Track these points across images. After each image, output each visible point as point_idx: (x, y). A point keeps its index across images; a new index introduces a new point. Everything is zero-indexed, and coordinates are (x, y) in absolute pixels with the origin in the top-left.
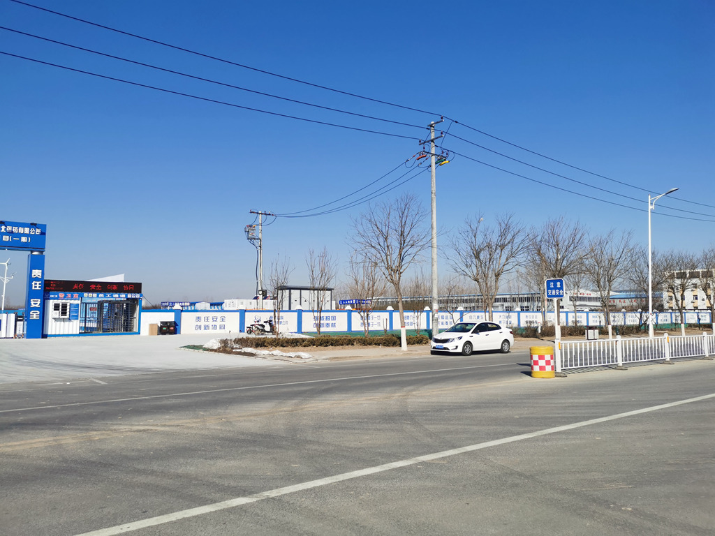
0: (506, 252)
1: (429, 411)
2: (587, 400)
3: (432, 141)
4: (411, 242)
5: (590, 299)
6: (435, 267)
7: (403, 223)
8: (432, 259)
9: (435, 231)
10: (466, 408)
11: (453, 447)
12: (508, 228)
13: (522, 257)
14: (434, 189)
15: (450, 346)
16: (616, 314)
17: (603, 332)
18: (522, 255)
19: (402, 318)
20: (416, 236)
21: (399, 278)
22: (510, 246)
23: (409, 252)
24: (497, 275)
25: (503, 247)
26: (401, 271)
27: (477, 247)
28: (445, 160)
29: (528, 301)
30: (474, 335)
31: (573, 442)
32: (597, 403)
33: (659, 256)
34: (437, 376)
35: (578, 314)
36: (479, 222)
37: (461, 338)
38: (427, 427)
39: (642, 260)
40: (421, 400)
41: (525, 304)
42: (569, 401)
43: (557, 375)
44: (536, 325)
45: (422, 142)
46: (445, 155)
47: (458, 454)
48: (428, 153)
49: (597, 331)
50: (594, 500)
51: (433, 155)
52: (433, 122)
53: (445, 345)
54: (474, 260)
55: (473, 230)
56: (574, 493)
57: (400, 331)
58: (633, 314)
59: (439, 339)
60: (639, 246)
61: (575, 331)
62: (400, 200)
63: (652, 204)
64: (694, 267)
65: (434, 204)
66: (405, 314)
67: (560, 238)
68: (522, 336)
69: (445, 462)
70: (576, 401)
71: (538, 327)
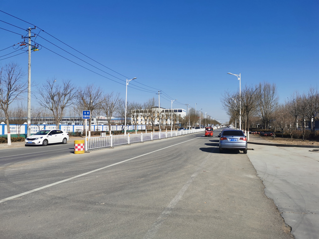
0: (67, 98)
1: (18, 174)
2: (96, 162)
3: (29, 37)
4: (15, 88)
5: (104, 120)
6: (30, 102)
7: (10, 78)
8: (28, 98)
9: (30, 84)
10: (39, 171)
11: (28, 190)
12: (68, 86)
13: (74, 100)
14: (30, 63)
15: (36, 142)
16: (113, 126)
17: (108, 133)
18: (75, 99)
19: (9, 128)
20: (18, 85)
21: (7, 107)
22: (69, 95)
23: (13, 94)
24: (62, 108)
25: (65, 95)
26: (8, 103)
27: (52, 94)
28: (37, 49)
29: (79, 121)
30: (49, 136)
31: (87, 180)
32: (100, 162)
33: (129, 104)
34: (26, 157)
35: (99, 126)
36: (54, 82)
37: (42, 138)
38: (14, 182)
39: (123, 104)
40: (14, 170)
41: (77, 122)
42: (88, 163)
43: (86, 152)
44: (80, 131)
45: (23, 37)
46: (36, 46)
47: (29, 194)
48: (27, 43)
49: (105, 133)
50: (90, 203)
51: (30, 45)
52: (30, 28)
53: (33, 141)
54: (51, 100)
55: (50, 86)
56: (82, 201)
57: (7, 135)
58: (120, 126)
59: (30, 138)
60: (122, 99)
61: (97, 133)
62: (8, 65)
63: (128, 83)
64: (141, 108)
65: (30, 71)
66: (11, 126)
67: (92, 93)
68: (74, 136)
69: (22, 198)
70: (91, 162)
71: (81, 132)
